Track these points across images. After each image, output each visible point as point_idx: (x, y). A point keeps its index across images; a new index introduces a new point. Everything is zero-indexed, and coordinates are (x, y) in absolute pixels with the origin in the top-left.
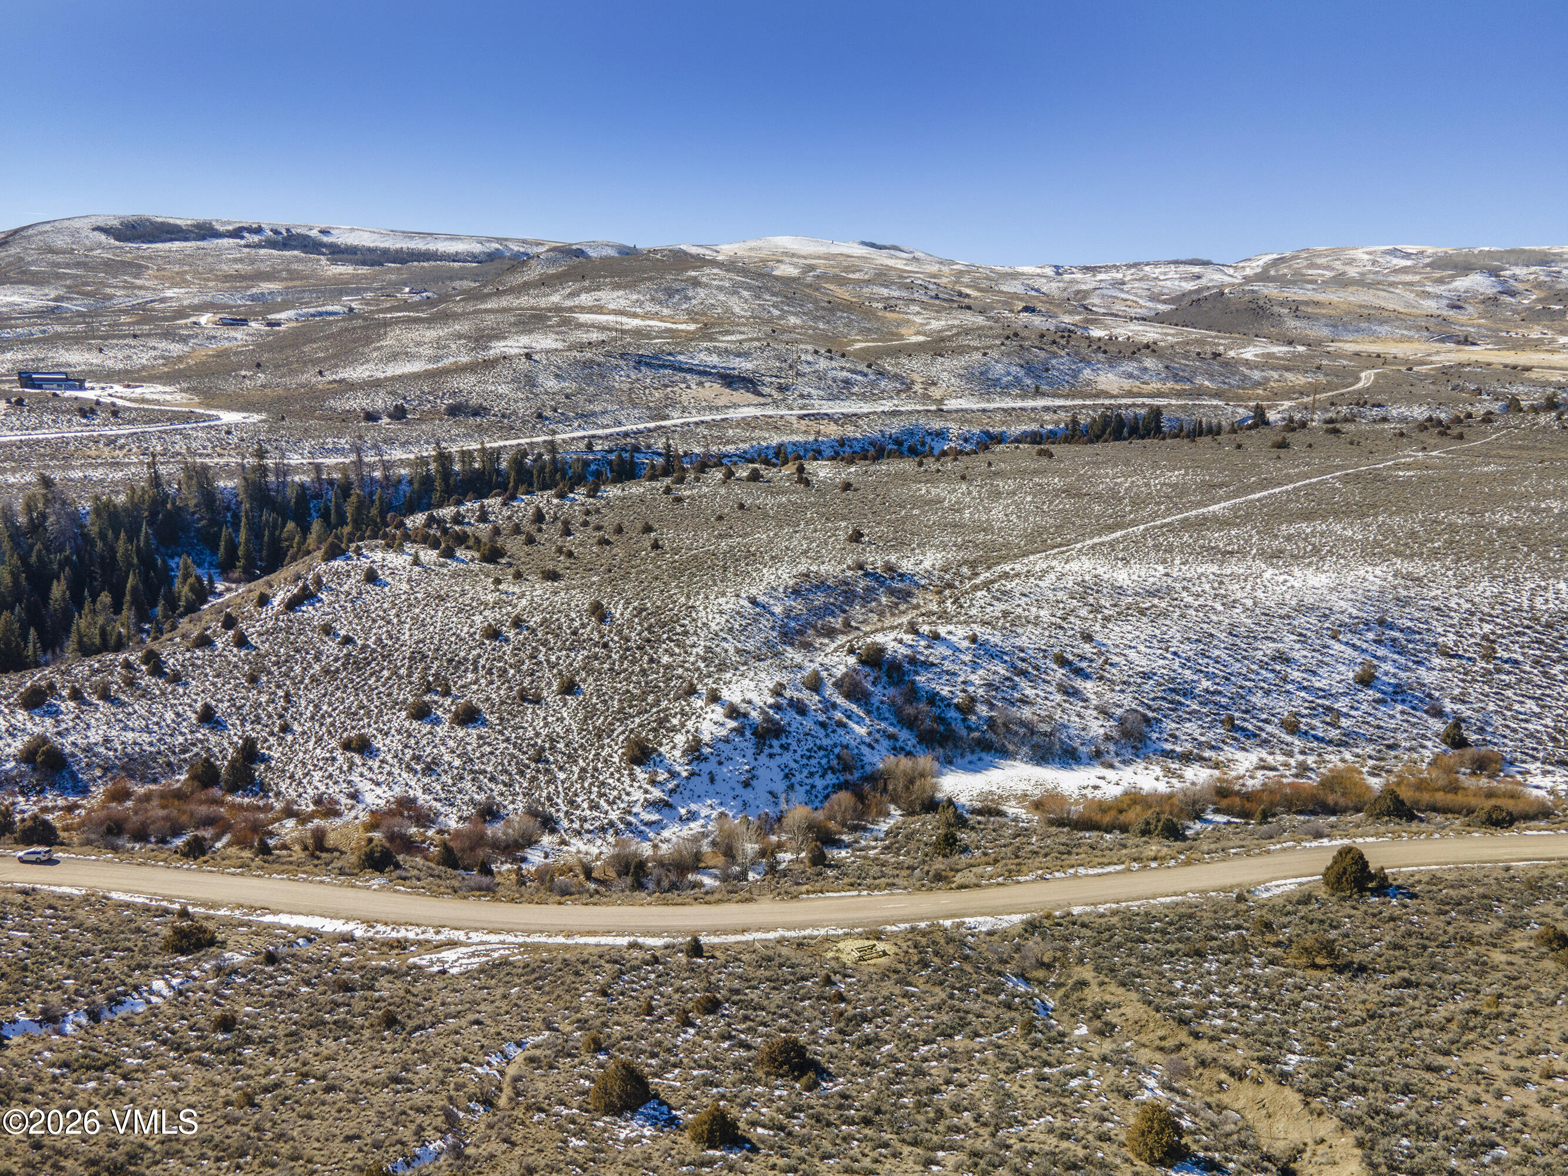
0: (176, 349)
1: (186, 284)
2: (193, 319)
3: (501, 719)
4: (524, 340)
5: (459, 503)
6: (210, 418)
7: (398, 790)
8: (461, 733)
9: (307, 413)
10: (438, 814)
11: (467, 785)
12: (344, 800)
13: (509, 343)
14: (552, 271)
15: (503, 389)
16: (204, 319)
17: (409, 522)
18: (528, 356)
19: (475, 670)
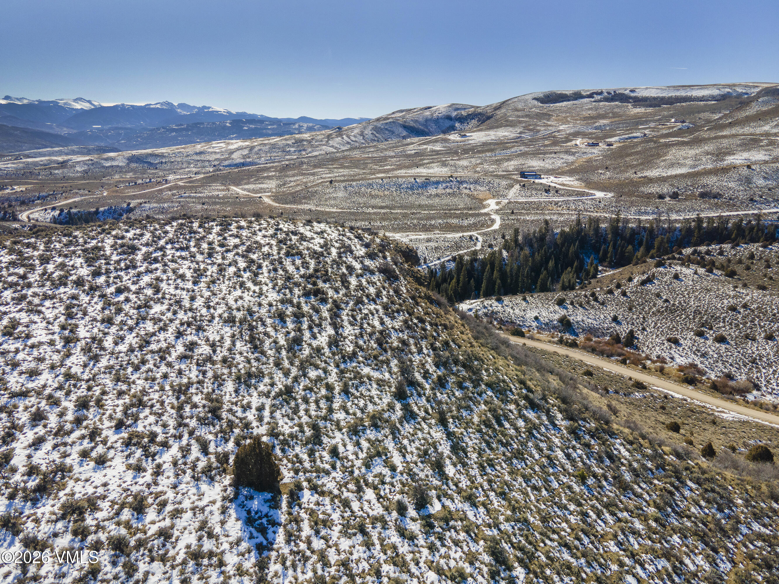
0: (571, 158)
1: (568, 122)
2: (574, 142)
3: (736, 344)
4: (746, 155)
5: (709, 245)
6: (592, 195)
7: (690, 360)
8: (718, 345)
9: (630, 194)
10: (706, 372)
11: (720, 364)
12: (668, 359)
13: (736, 157)
14: (765, 109)
15: (732, 185)
16: (579, 141)
17: (684, 251)
18: (749, 167)
19: (724, 322)
